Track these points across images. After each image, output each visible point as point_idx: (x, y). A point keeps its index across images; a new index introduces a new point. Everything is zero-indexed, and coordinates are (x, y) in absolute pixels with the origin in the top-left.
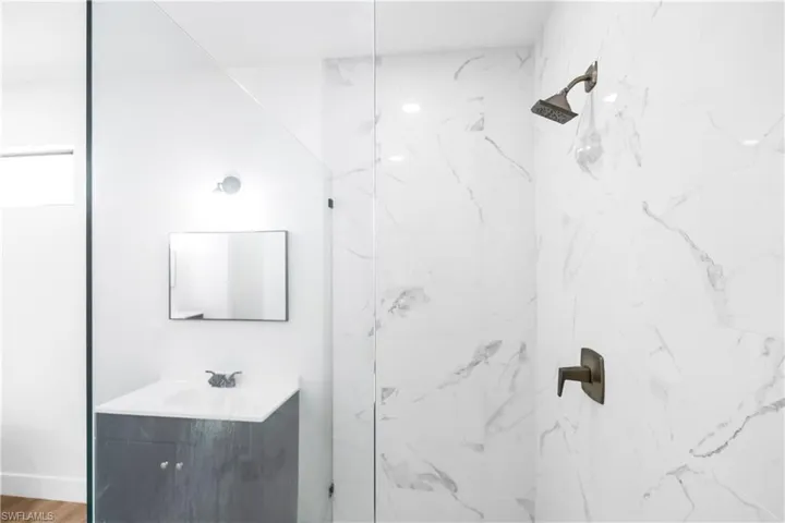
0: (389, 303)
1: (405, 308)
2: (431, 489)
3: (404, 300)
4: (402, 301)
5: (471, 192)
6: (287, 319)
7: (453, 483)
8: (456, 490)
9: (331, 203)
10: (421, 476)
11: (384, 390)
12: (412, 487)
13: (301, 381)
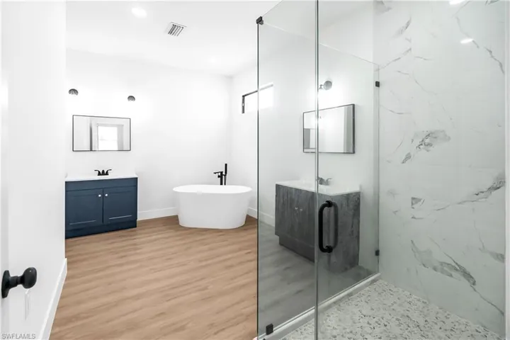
0: (417, 142)
1: (429, 145)
2: (451, 276)
3: (428, 140)
4: (427, 141)
5: (491, 52)
6: (354, 152)
7: (471, 277)
8: (474, 284)
9: (378, 84)
10: (442, 264)
11: (413, 199)
12: (435, 269)
13: (361, 187)
